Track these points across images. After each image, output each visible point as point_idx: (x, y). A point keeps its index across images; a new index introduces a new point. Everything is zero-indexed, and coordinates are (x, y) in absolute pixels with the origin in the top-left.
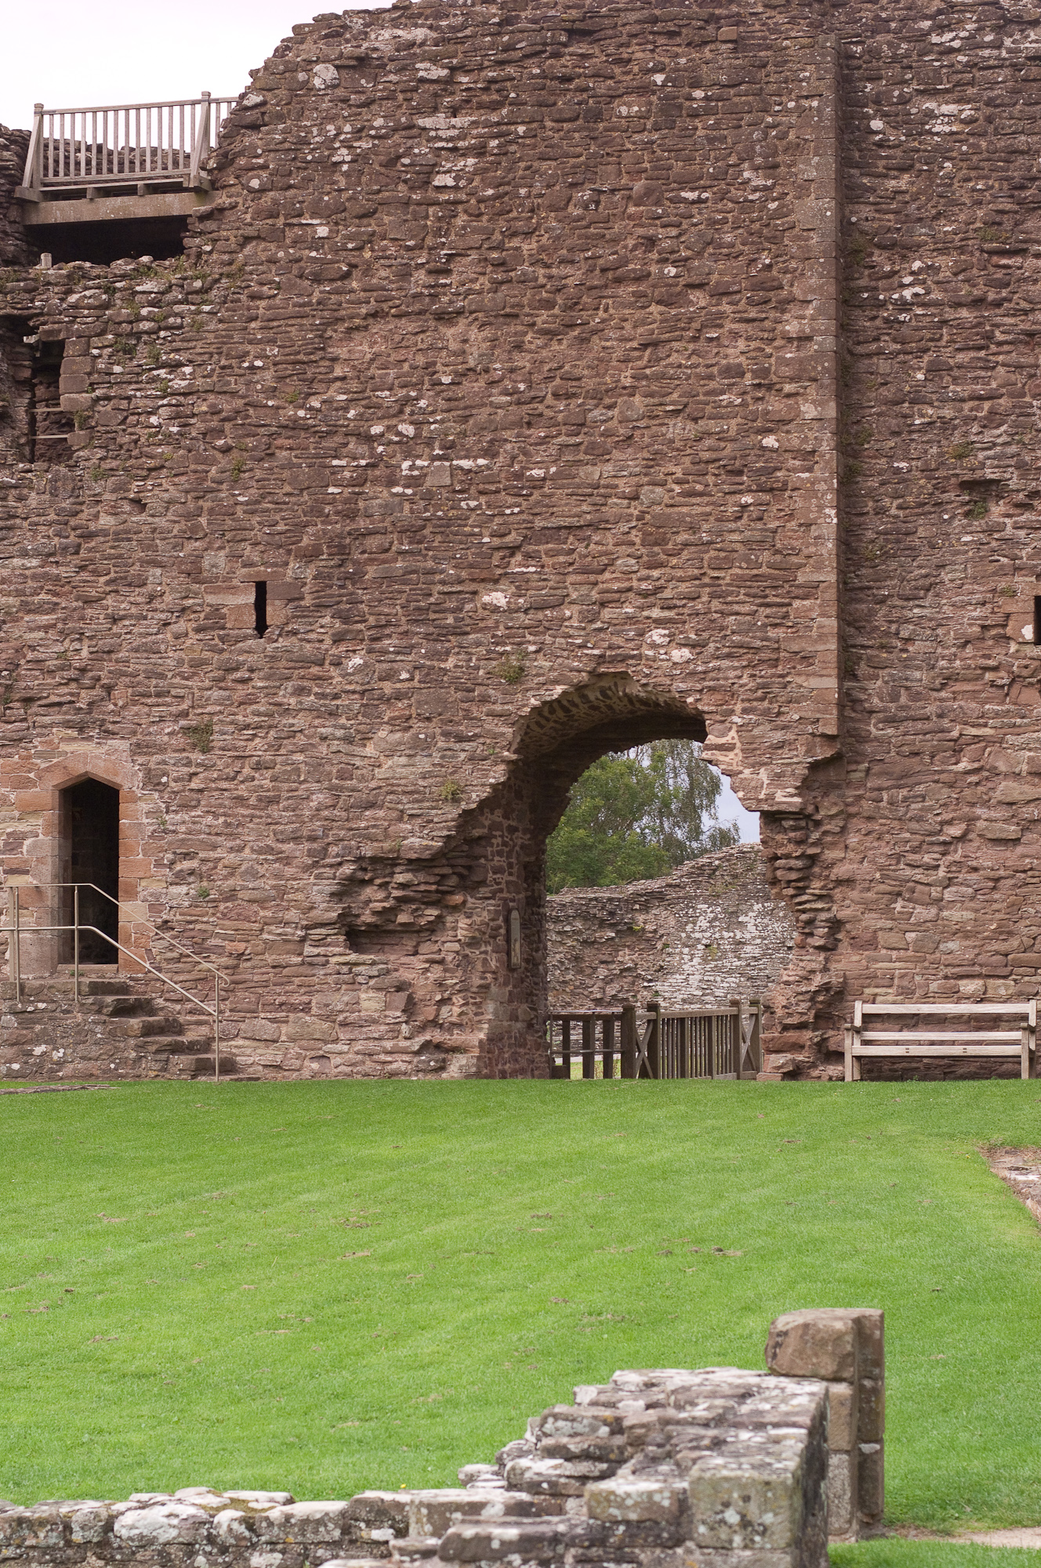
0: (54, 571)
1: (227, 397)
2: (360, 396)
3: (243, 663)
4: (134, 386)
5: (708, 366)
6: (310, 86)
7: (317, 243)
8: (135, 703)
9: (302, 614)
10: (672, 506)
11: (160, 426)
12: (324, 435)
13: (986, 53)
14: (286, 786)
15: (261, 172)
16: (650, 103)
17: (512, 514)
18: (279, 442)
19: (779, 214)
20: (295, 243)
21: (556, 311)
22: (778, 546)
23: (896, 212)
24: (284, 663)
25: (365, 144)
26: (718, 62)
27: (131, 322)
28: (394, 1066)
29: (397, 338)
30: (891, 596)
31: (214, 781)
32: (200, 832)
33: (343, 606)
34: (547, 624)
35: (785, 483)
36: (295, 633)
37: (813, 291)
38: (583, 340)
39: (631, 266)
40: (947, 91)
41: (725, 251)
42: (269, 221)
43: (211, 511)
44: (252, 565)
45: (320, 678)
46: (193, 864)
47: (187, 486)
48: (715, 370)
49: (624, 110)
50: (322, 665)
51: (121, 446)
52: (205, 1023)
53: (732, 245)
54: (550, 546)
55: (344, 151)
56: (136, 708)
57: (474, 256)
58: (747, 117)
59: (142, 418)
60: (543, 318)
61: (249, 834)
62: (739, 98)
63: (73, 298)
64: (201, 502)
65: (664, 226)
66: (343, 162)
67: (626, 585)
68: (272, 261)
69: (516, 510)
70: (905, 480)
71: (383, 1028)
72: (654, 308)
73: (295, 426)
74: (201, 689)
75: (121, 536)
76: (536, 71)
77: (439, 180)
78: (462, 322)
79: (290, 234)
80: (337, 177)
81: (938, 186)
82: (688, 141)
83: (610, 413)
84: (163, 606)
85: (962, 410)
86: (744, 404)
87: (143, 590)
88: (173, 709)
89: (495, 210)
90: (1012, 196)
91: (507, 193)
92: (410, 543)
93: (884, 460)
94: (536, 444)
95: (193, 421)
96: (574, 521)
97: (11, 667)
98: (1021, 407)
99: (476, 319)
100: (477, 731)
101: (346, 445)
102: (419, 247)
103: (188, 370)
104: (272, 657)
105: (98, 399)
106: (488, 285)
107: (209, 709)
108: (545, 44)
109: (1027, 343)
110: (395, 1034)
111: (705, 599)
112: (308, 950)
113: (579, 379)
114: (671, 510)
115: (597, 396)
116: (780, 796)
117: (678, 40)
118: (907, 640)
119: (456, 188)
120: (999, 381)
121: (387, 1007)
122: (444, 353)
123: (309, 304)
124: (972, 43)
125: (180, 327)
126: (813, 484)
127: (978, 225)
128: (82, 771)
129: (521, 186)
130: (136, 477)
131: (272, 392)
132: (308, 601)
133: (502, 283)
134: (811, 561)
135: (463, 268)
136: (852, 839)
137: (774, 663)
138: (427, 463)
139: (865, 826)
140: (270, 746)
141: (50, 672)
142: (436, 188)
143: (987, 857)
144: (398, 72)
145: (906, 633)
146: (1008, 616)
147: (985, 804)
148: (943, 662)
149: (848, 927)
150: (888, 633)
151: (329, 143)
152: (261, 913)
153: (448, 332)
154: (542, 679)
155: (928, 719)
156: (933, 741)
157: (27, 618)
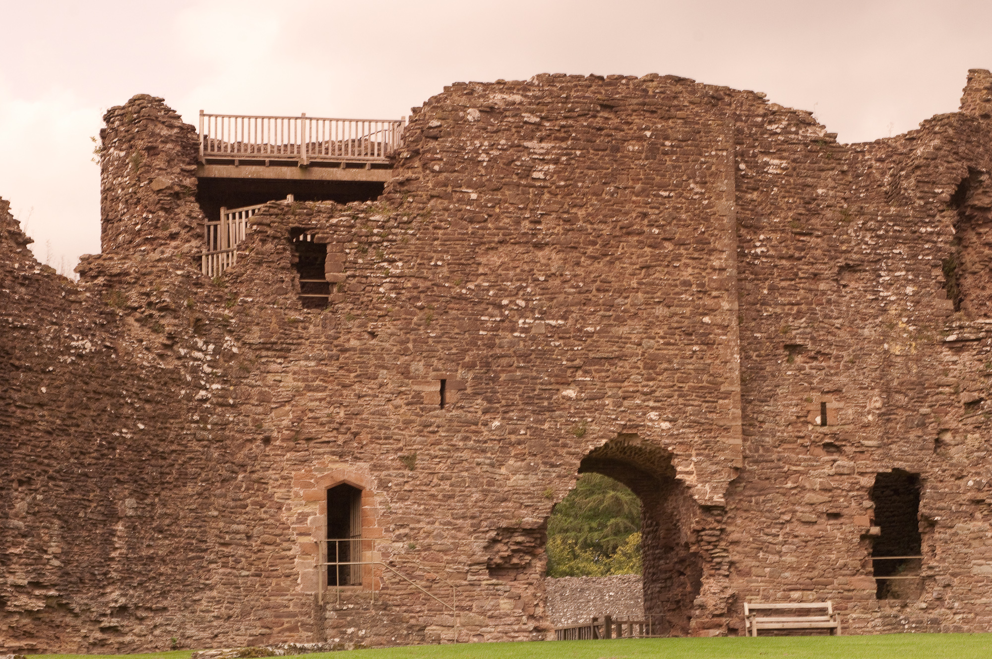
0: (325, 369)
1: (422, 280)
2: (496, 284)
3: (434, 423)
4: (369, 271)
5: (675, 280)
6: (465, 119)
7: (470, 202)
8: (372, 442)
9: (466, 397)
10: (659, 349)
11: (384, 293)
12: (475, 304)
13: (793, 136)
14: (458, 489)
15: (438, 162)
16: (643, 146)
17: (578, 350)
18: (451, 305)
19: (708, 206)
20: (459, 201)
21: (598, 246)
22: (711, 372)
23: (752, 210)
24: (456, 424)
25: (494, 153)
26: (677, 128)
27: (367, 236)
28: (520, 639)
29: (513, 255)
30: (754, 400)
31: (417, 486)
32: (410, 514)
33: (488, 394)
34: (597, 407)
35: (714, 341)
36: (462, 407)
37: (725, 246)
38: (611, 263)
39: (635, 227)
40: (774, 153)
41: (682, 223)
42: (444, 188)
43: (415, 341)
44: (438, 370)
45: (476, 432)
46: (407, 531)
47: (401, 326)
48: (678, 282)
49: (631, 148)
50: (476, 424)
51: (362, 303)
52: (414, 617)
53: (685, 220)
54: (596, 367)
55: (484, 155)
56: (373, 445)
57: (554, 215)
58: (692, 158)
59: (374, 288)
60: (590, 250)
61: (438, 515)
62: (688, 147)
63: (334, 221)
64: (408, 336)
65: (652, 208)
66: (484, 161)
67: (635, 389)
68: (446, 209)
69: (580, 348)
70: (759, 343)
71: (512, 619)
72: (646, 249)
73: (460, 298)
74: (410, 436)
75: (363, 352)
76: (585, 124)
77: (535, 175)
78: (547, 251)
79: (456, 196)
80: (479, 168)
81: (771, 199)
82: (663, 167)
83: (626, 301)
84: (388, 391)
85: (784, 310)
86: (693, 300)
87: (376, 381)
88: (394, 446)
89: (565, 193)
90: (805, 207)
91: (570, 185)
92: (524, 363)
93: (749, 332)
94: (589, 315)
95: (403, 291)
96: (610, 355)
97: (299, 421)
98: (812, 310)
99: (555, 248)
100: (561, 462)
101: (487, 309)
102: (525, 208)
103: (400, 264)
104: (450, 420)
105: (349, 276)
106: (561, 231)
107: (415, 447)
108: (589, 110)
109: (813, 279)
110: (518, 620)
111: (676, 397)
112: (469, 577)
113: (610, 282)
114: (659, 352)
115: (620, 292)
116: (715, 498)
117: (655, 115)
118: (761, 422)
119: (545, 180)
120: (801, 296)
121: (514, 608)
122: (539, 265)
123: (467, 233)
124: (785, 131)
125: (395, 241)
126: (728, 342)
127: (789, 220)
128: (342, 479)
129: (579, 182)
130: (372, 320)
131: (447, 279)
132: (469, 391)
133: (569, 230)
134: (727, 380)
135: (550, 221)
136: (739, 521)
137: (710, 431)
138: (532, 321)
139: (744, 515)
140: (449, 468)
141: (322, 424)
142: (534, 179)
143: (802, 531)
144: (513, 116)
145: (761, 418)
146: (809, 412)
147: (800, 504)
148: (779, 434)
149: (737, 565)
150: (752, 418)
151: (476, 150)
152: (445, 558)
153: (540, 254)
154: (595, 436)
155: (773, 461)
156: (775, 473)
157: (309, 394)
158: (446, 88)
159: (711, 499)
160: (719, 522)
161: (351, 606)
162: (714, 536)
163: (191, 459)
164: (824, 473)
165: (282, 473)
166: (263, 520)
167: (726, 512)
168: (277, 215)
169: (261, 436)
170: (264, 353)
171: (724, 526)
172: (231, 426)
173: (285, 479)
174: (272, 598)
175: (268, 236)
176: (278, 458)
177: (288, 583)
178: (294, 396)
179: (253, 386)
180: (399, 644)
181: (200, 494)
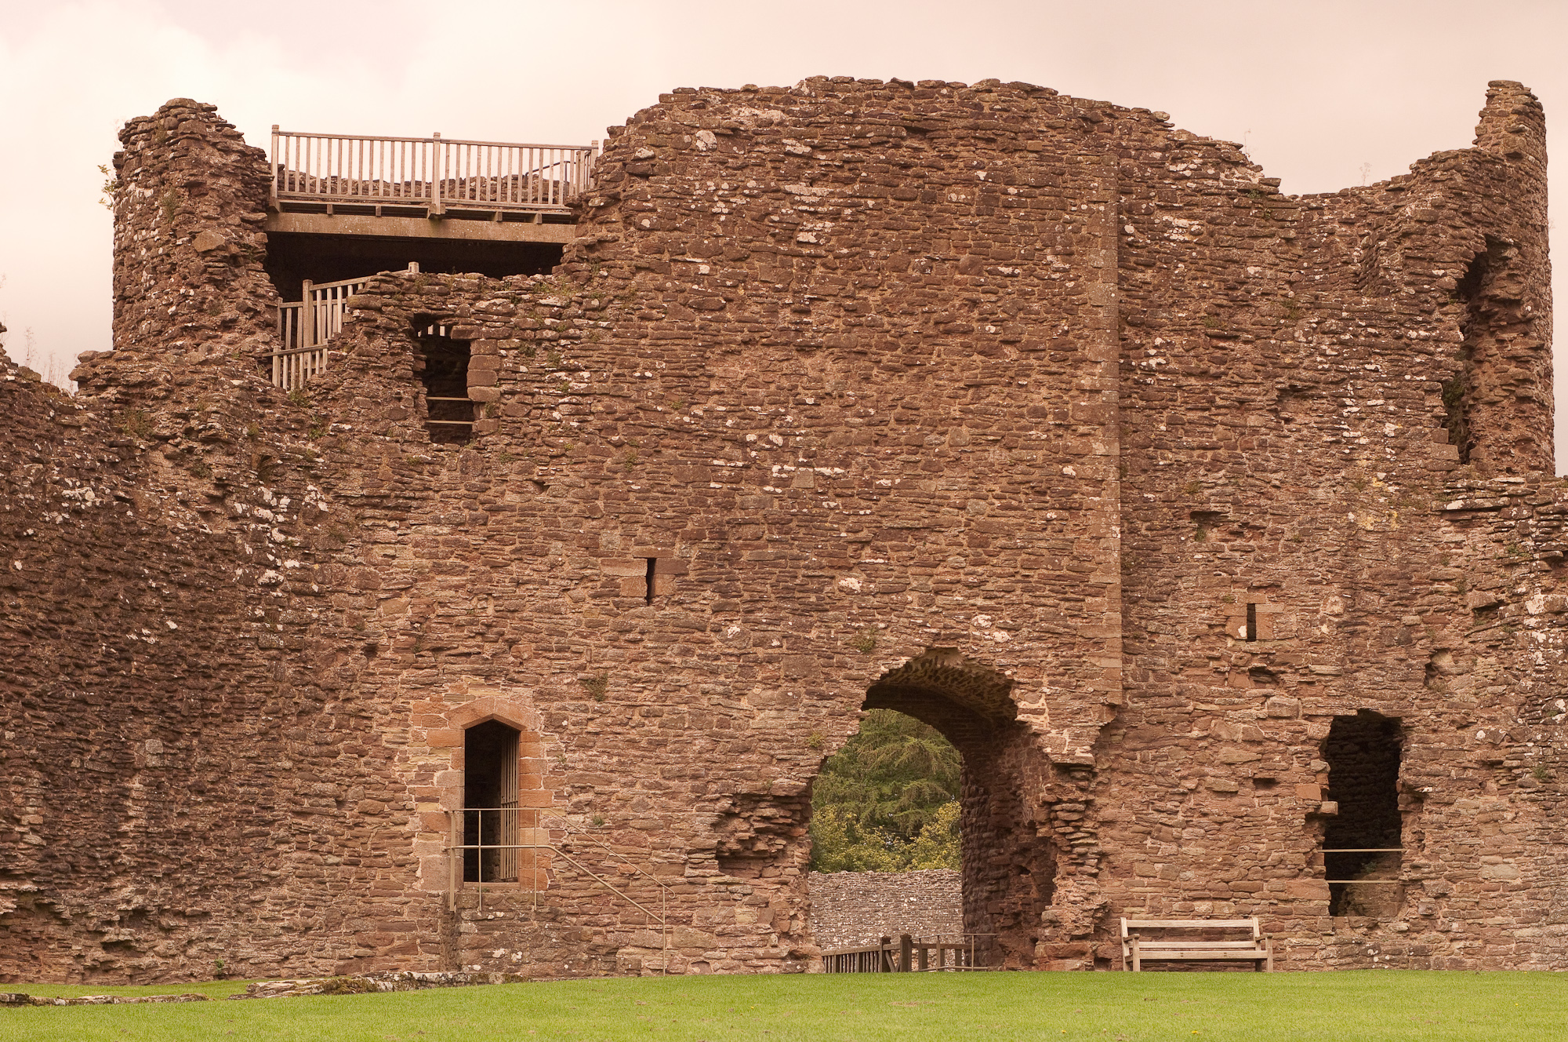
0: (464, 538)
1: (621, 400)
2: (737, 408)
3: (636, 626)
4: (536, 385)
5: (1019, 407)
6: (693, 147)
7: (698, 278)
8: (537, 656)
9: (687, 587)
10: (993, 516)
11: (561, 421)
12: (704, 439)
13: (1210, 182)
14: (672, 732)
15: (649, 214)
16: (974, 194)
17: (865, 514)
18: (666, 441)
19: (1074, 292)
20: (680, 275)
21: (899, 352)
22: (1075, 553)
23: (1143, 299)
24: (670, 628)
25: (740, 201)
26: (1027, 167)
27: (535, 330)
28: (766, 969)
29: (765, 363)
30: (1142, 598)
31: (607, 725)
32: (596, 769)
33: (722, 583)
34: (893, 606)
35: (1081, 504)
36: (680, 603)
37: (1101, 353)
38: (920, 378)
39: (959, 322)
40: (1180, 208)
41: (1033, 316)
42: (657, 256)
43: (607, 496)
44: (644, 543)
45: (703, 642)
46: (590, 796)
47: (585, 473)
48: (1025, 410)
49: (954, 197)
50: (703, 631)
51: (525, 435)
52: (600, 933)
53: (1038, 313)
54: (894, 542)
55: (721, 204)
56: (539, 661)
57: (831, 301)
58: (1050, 214)
59: (545, 412)
60: (887, 357)
61: (639, 772)
62: (1044, 197)
63: (483, 304)
64: (597, 488)
65: (985, 292)
66: (721, 213)
67: (955, 577)
68: (660, 289)
69: (868, 512)
70: (1152, 508)
71: (755, 937)
72: (975, 357)
73: (680, 430)
74: (597, 647)
75: (527, 512)
76: (882, 157)
77: (802, 237)
78: (819, 355)
79: (676, 268)
80: (714, 225)
81: (1174, 281)
82: (1004, 227)
83: (943, 439)
84: (563, 574)
85: (1192, 457)
86: (1048, 440)
87: (545, 559)
88: (572, 663)
89: (849, 266)
90: (1227, 295)
91: (858, 253)
92: (779, 533)
93: (1135, 491)
94: (884, 459)
95: (591, 418)
96: (915, 524)
97: (422, 620)
98: (1235, 457)
99: (832, 353)
100: (836, 691)
101: (723, 448)
102: (785, 290)
103: (586, 374)
104: (662, 622)
105: (505, 393)
106: (842, 326)
107: (605, 664)
108: (890, 136)
109: (1238, 409)
110: (764, 940)
111: (1018, 592)
112: (688, 871)
113: (917, 409)
114: (993, 519)
115: (933, 424)
116: (1079, 753)
117: (993, 146)
118: (1153, 633)
119: (817, 245)
120: (1219, 436)
121: (759, 920)
122: (805, 379)
123: (693, 328)
124: (1198, 174)
125: (579, 338)
126: (1103, 506)
127: (1203, 314)
128: (489, 713)
129: (871, 249)
130: (540, 463)
131: (660, 399)
132: (692, 577)
133: (854, 326)
134: (1100, 566)
135: (823, 310)
136: (1114, 789)
137: (1071, 646)
138: (793, 468)
139: (1124, 779)
140: (659, 697)
141: (459, 626)
142: (799, 243)
143: (1214, 805)
144: (768, 144)
145: (1152, 628)
146: (1228, 618)
147: (1211, 764)
148: (1180, 652)
149: (1111, 858)
150: (1139, 627)
151: (709, 196)
152: (650, 839)
153: (807, 362)
154: (890, 651)
155: (1170, 696)
156: (1174, 713)
157: (439, 578)
158: (662, 97)
159: (1072, 753)
160: (1083, 790)
161: (500, 914)
162: (1075, 811)
163: (251, 677)
164: (1250, 715)
165: (395, 703)
166: (362, 776)
167: (1095, 775)
168: (392, 294)
169: (362, 644)
170: (369, 512)
171: (1091, 797)
172: (313, 626)
173: (399, 712)
174: (375, 899)
175: (378, 327)
176: (388, 679)
177: (402, 876)
178: (416, 581)
179: (350, 565)
180: (574, 975)
181: (263, 734)
